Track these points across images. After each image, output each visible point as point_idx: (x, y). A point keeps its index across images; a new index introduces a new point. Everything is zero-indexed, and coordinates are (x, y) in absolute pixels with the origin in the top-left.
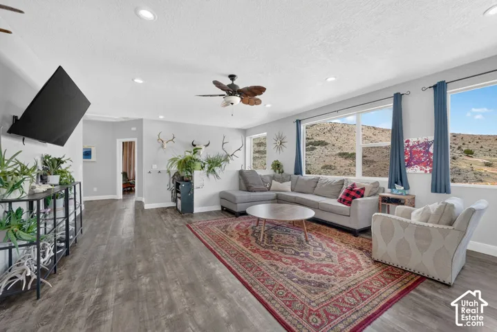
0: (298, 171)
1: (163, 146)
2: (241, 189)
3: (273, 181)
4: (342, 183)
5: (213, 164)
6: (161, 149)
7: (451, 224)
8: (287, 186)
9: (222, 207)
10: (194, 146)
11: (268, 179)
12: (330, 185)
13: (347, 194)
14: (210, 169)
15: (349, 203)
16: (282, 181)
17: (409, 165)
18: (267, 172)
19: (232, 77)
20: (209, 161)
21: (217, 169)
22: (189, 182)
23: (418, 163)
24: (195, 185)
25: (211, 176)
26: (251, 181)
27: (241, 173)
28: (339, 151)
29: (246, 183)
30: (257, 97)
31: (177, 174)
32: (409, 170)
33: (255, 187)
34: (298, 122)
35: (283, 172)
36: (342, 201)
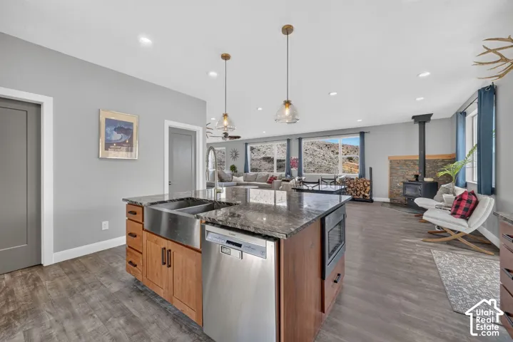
0: (246, 171)
3: (234, 177)
4: (268, 176)
8: (241, 179)
11: (231, 176)
12: (263, 177)
13: (270, 180)
15: (271, 183)
16: (239, 176)
17: (292, 167)
23: (295, 166)
28: (264, 156)
32: (292, 169)
34: (246, 144)
35: (237, 171)
36: (268, 182)
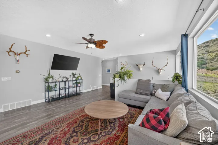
19: (91, 35)
30: (103, 45)
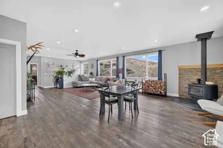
0: (97, 75)
1: (49, 67)
2: (79, 81)
3: (90, 78)
5: (70, 73)
6: (48, 68)
7: (121, 83)
8: (93, 79)
9: (74, 86)
10: (62, 66)
11: (88, 78)
14: (69, 74)
17: (120, 73)
18: (88, 75)
19: (77, 51)
20: (69, 72)
21: (71, 74)
22: (62, 78)
24: (64, 79)
25: (69, 77)
26: (82, 78)
27: (79, 76)
29: (81, 79)
31: (56, 76)
32: (119, 74)
33: (84, 80)
34: (97, 61)
35: (93, 75)
